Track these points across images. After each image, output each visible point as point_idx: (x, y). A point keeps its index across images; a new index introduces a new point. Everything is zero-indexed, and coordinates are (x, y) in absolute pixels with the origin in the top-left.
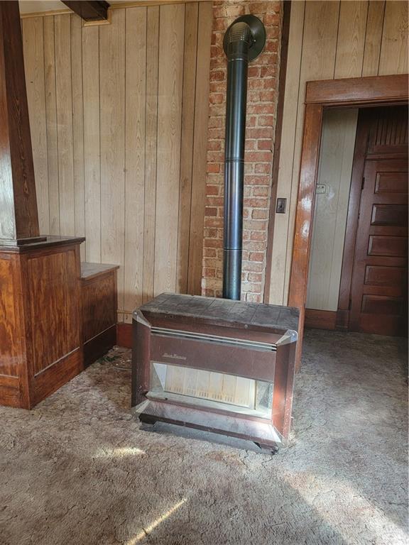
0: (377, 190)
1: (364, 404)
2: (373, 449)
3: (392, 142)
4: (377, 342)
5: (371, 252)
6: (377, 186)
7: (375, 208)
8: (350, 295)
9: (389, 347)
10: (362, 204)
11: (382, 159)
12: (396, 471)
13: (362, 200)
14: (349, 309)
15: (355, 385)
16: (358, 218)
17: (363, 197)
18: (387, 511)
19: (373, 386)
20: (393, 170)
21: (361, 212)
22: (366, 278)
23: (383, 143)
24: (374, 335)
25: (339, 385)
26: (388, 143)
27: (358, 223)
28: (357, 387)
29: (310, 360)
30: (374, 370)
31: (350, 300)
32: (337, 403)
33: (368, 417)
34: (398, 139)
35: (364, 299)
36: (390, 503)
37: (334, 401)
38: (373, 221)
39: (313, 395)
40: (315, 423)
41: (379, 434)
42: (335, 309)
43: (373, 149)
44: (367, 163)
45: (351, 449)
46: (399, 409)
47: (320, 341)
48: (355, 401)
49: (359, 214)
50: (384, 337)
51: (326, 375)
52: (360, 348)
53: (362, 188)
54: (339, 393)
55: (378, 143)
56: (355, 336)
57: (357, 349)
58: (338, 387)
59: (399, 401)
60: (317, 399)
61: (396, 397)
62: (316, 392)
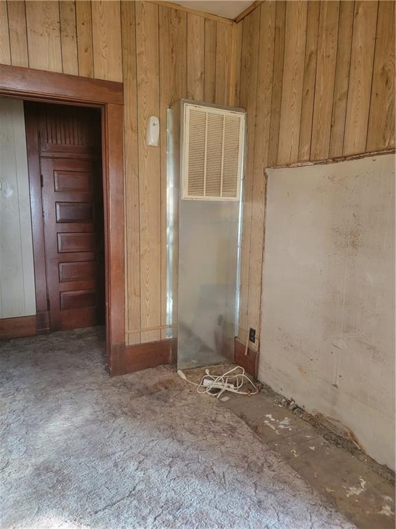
0: (57, 187)
1: (68, 409)
2: (77, 458)
3: (63, 142)
4: (80, 337)
5: (62, 249)
6: (56, 184)
7: (58, 207)
8: (48, 295)
9: (90, 338)
10: (44, 202)
11: (57, 158)
12: (101, 471)
13: (44, 198)
14: (49, 309)
15: (59, 390)
16: (43, 216)
17: (44, 195)
18: (93, 525)
19: (77, 384)
20: (69, 169)
21: (45, 210)
22: (61, 276)
23: (54, 142)
24: (76, 330)
25: (40, 397)
26: (59, 142)
27: (43, 220)
28: (61, 392)
29: (7, 379)
30: (77, 367)
31: (48, 301)
32: (39, 420)
33: (73, 422)
34: (68, 140)
35: (62, 296)
36: (96, 513)
37: (36, 418)
38: (58, 219)
39: (11, 421)
40: (14, 456)
41: (83, 437)
42: (33, 312)
43: (46, 147)
44: (42, 160)
45: (54, 469)
46: (100, 401)
47: (20, 351)
48: (59, 408)
49: (43, 212)
50: (86, 330)
51: (27, 390)
52: (63, 347)
53: (42, 186)
54: (41, 407)
55: (50, 141)
56: (57, 336)
57: (61, 349)
58: (40, 400)
59: (100, 391)
60: (16, 424)
61: (97, 389)
62: (15, 416)
